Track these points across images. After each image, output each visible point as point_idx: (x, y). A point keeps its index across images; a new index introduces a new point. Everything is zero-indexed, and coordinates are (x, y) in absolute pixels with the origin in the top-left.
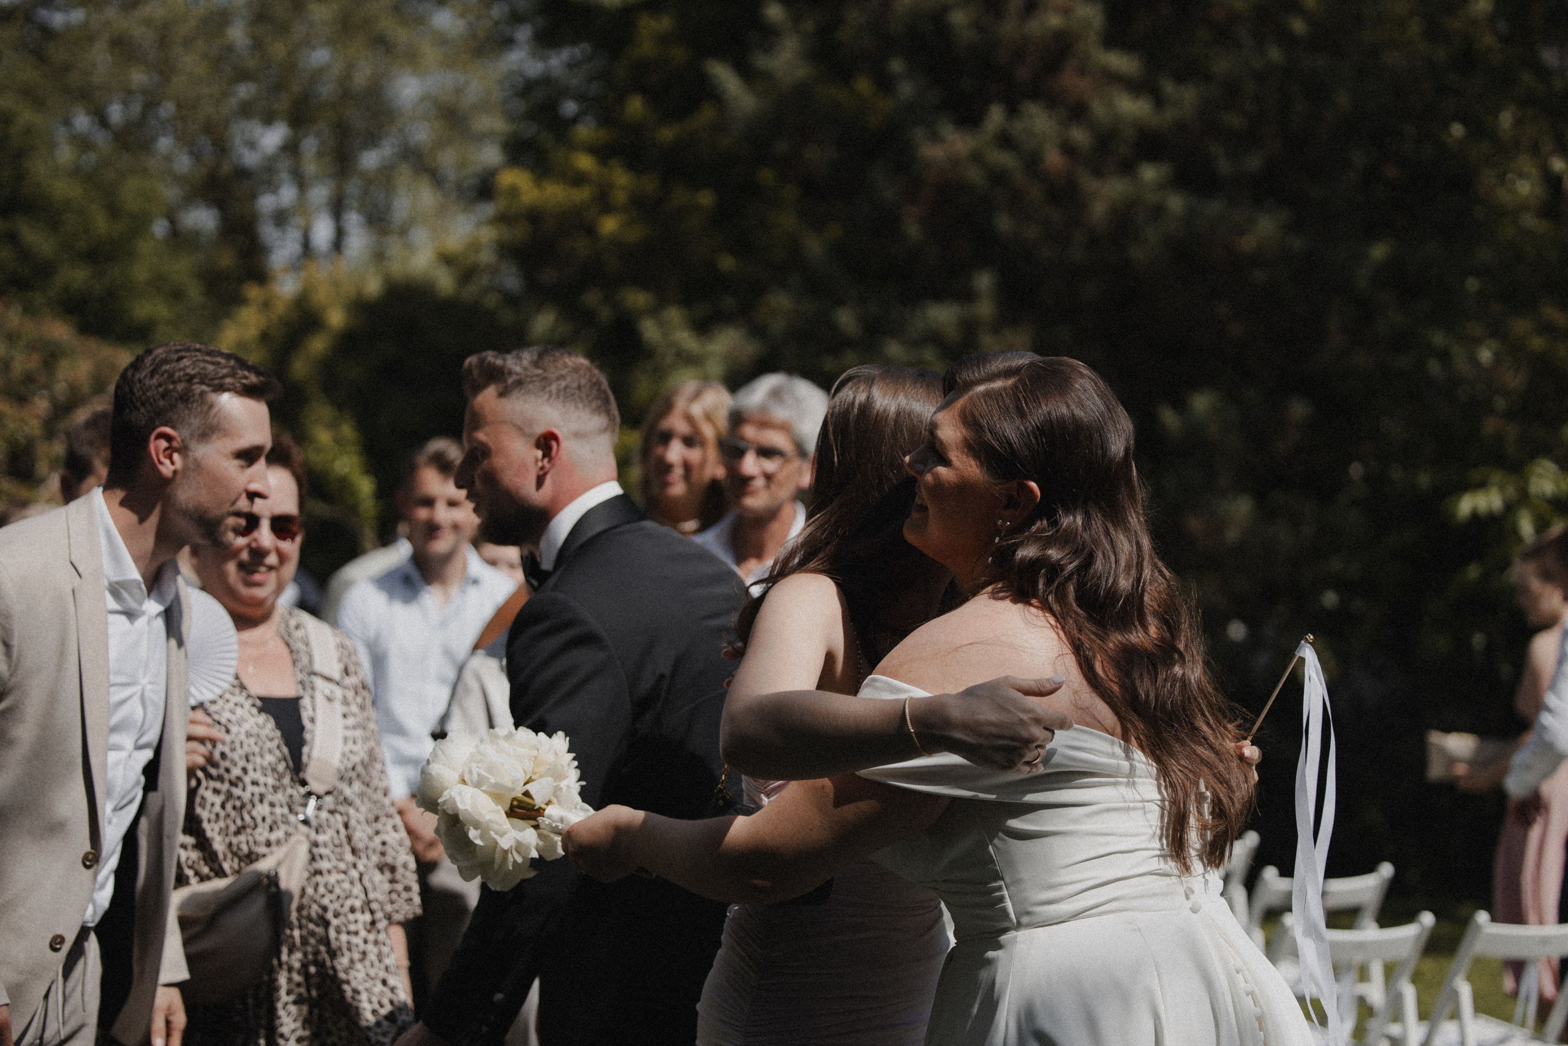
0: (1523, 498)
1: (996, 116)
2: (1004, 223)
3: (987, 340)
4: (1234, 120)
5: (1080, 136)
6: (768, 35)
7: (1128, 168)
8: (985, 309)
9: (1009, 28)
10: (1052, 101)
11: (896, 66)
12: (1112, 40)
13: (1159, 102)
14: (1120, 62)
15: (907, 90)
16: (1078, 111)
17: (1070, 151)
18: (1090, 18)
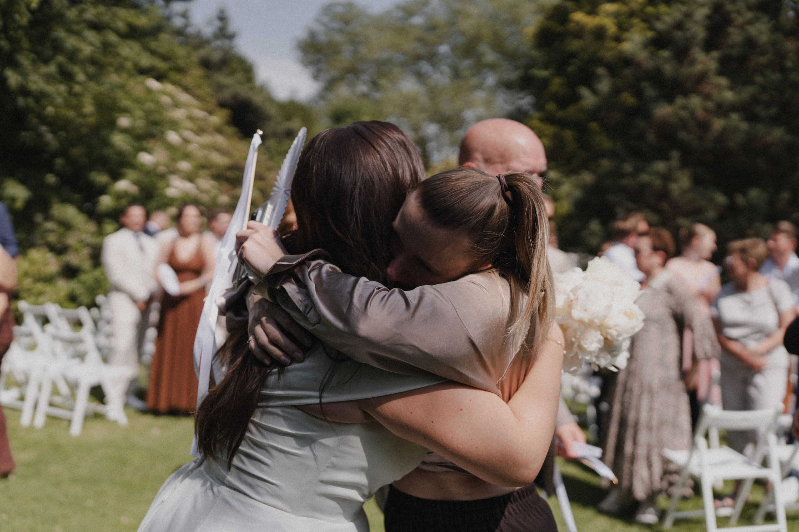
1: (680, 100)
3: (677, 174)
4: (766, 98)
5: (710, 105)
6: (598, 77)
7: (726, 115)
8: (675, 163)
9: (684, 70)
10: (699, 94)
11: (645, 84)
12: (720, 73)
13: (739, 93)
15: (650, 91)
16: (707, 97)
17: (706, 110)
18: (713, 65)
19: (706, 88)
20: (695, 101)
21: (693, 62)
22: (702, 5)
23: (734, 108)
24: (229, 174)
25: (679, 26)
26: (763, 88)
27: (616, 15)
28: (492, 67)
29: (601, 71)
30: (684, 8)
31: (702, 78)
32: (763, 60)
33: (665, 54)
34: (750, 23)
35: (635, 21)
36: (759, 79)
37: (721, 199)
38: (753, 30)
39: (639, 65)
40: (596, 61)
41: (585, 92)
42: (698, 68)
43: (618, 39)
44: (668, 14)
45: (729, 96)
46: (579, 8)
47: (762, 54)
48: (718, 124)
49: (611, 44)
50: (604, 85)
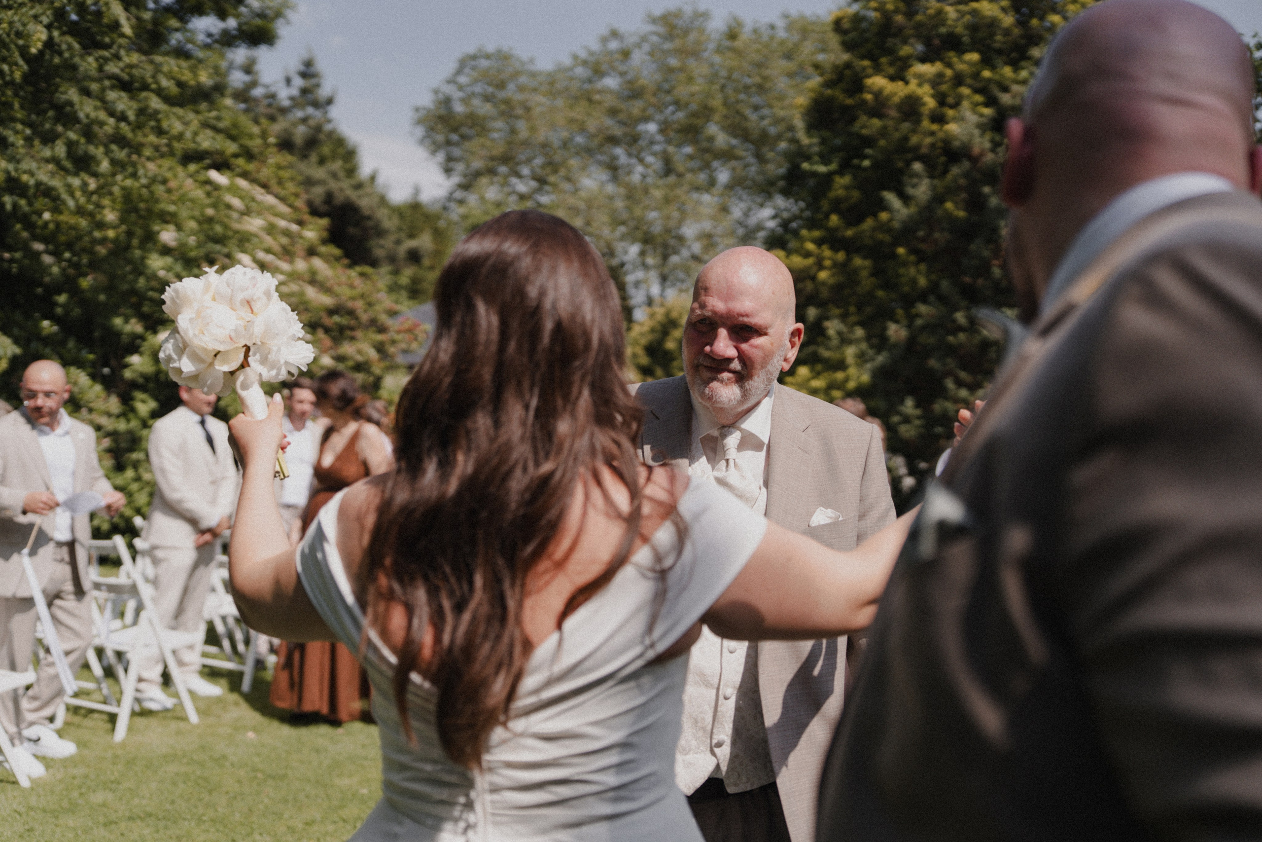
6: (914, 178)
11: (987, 190)
15: (994, 202)
24: (328, 321)
27: (936, 81)
28: (727, 156)
29: (917, 167)
35: (966, 91)
39: (974, 160)
40: (909, 152)
41: (891, 198)
43: (939, 119)
44: (1019, 82)
46: (878, 69)
49: (930, 126)
50: (922, 190)
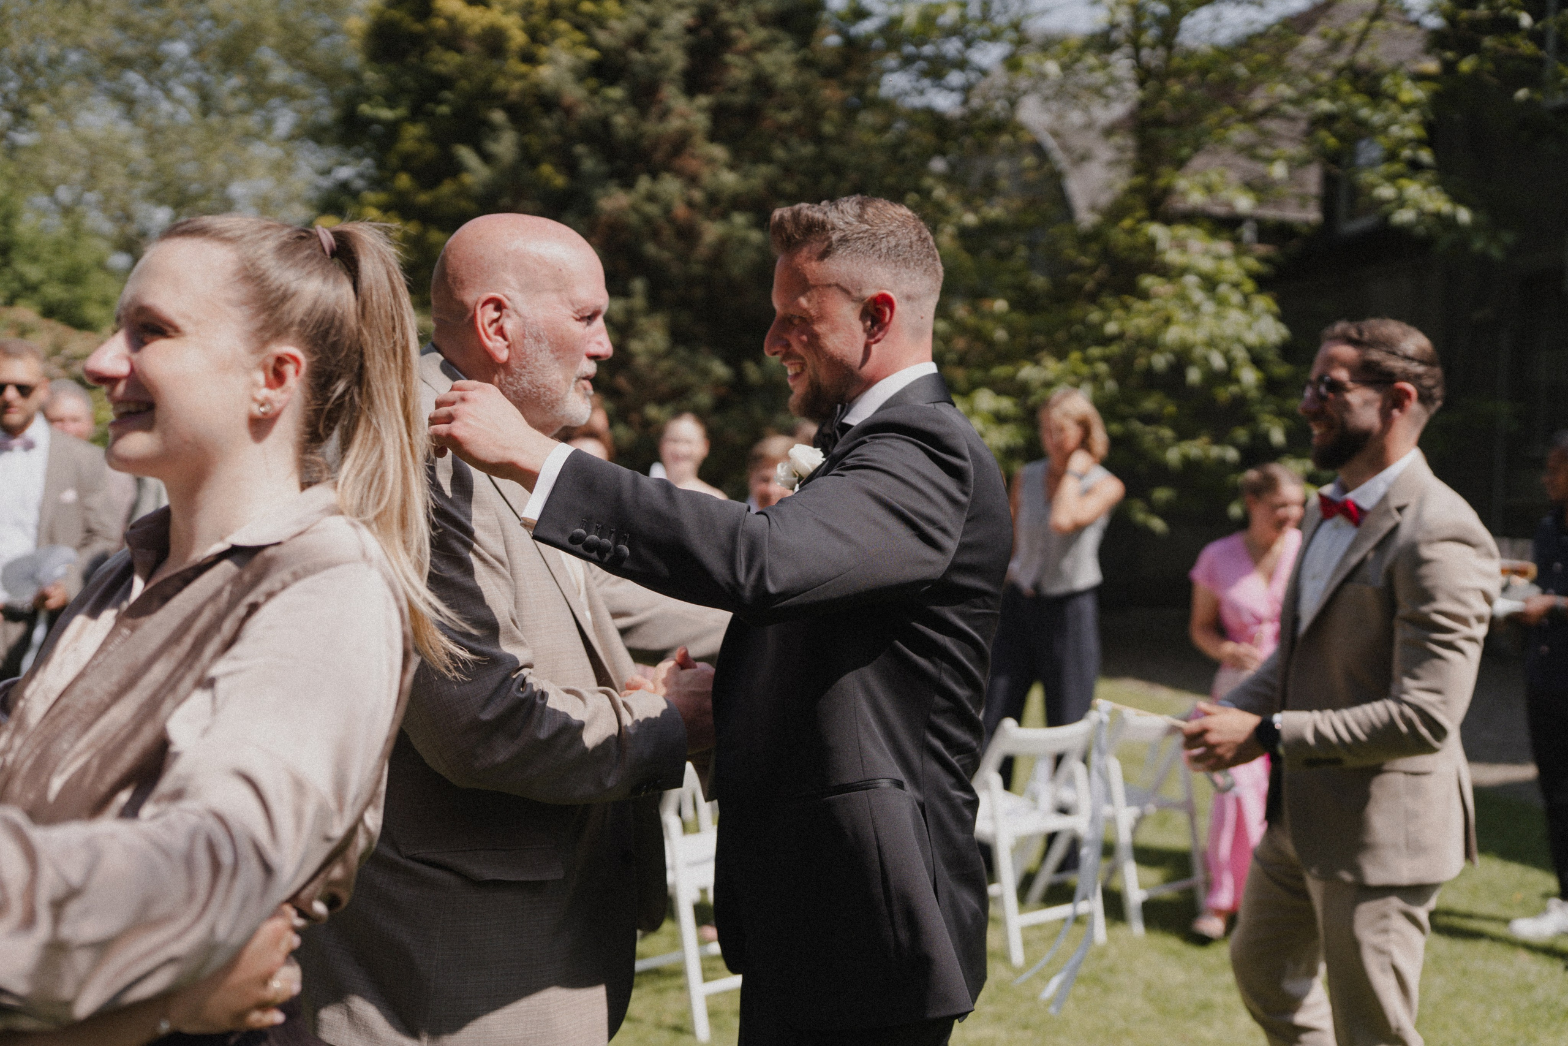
0: (972, 412)
1: (644, 183)
2: (651, 249)
3: (643, 322)
4: (789, 187)
5: (697, 195)
6: (493, 129)
7: (724, 216)
8: (639, 302)
9: (651, 127)
10: (678, 173)
11: (580, 149)
12: (713, 137)
13: (746, 176)
14: (719, 152)
15: (589, 164)
16: (693, 180)
17: (690, 204)
18: (701, 121)
19: (691, 164)
20: (670, 186)
21: (665, 114)
22: (680, 7)
23: (737, 203)
25: (639, 41)
26: (787, 170)
28: (287, 93)
29: (498, 116)
30: (647, 9)
31: (681, 143)
32: (785, 118)
33: (616, 93)
34: (762, 47)
35: (562, 26)
36: (780, 153)
37: (720, 370)
38: (766, 60)
39: (568, 111)
40: (488, 96)
41: (466, 155)
42: (675, 124)
44: (620, 18)
45: (729, 179)
47: (785, 108)
48: (712, 231)
49: (516, 66)
50: (505, 145)
